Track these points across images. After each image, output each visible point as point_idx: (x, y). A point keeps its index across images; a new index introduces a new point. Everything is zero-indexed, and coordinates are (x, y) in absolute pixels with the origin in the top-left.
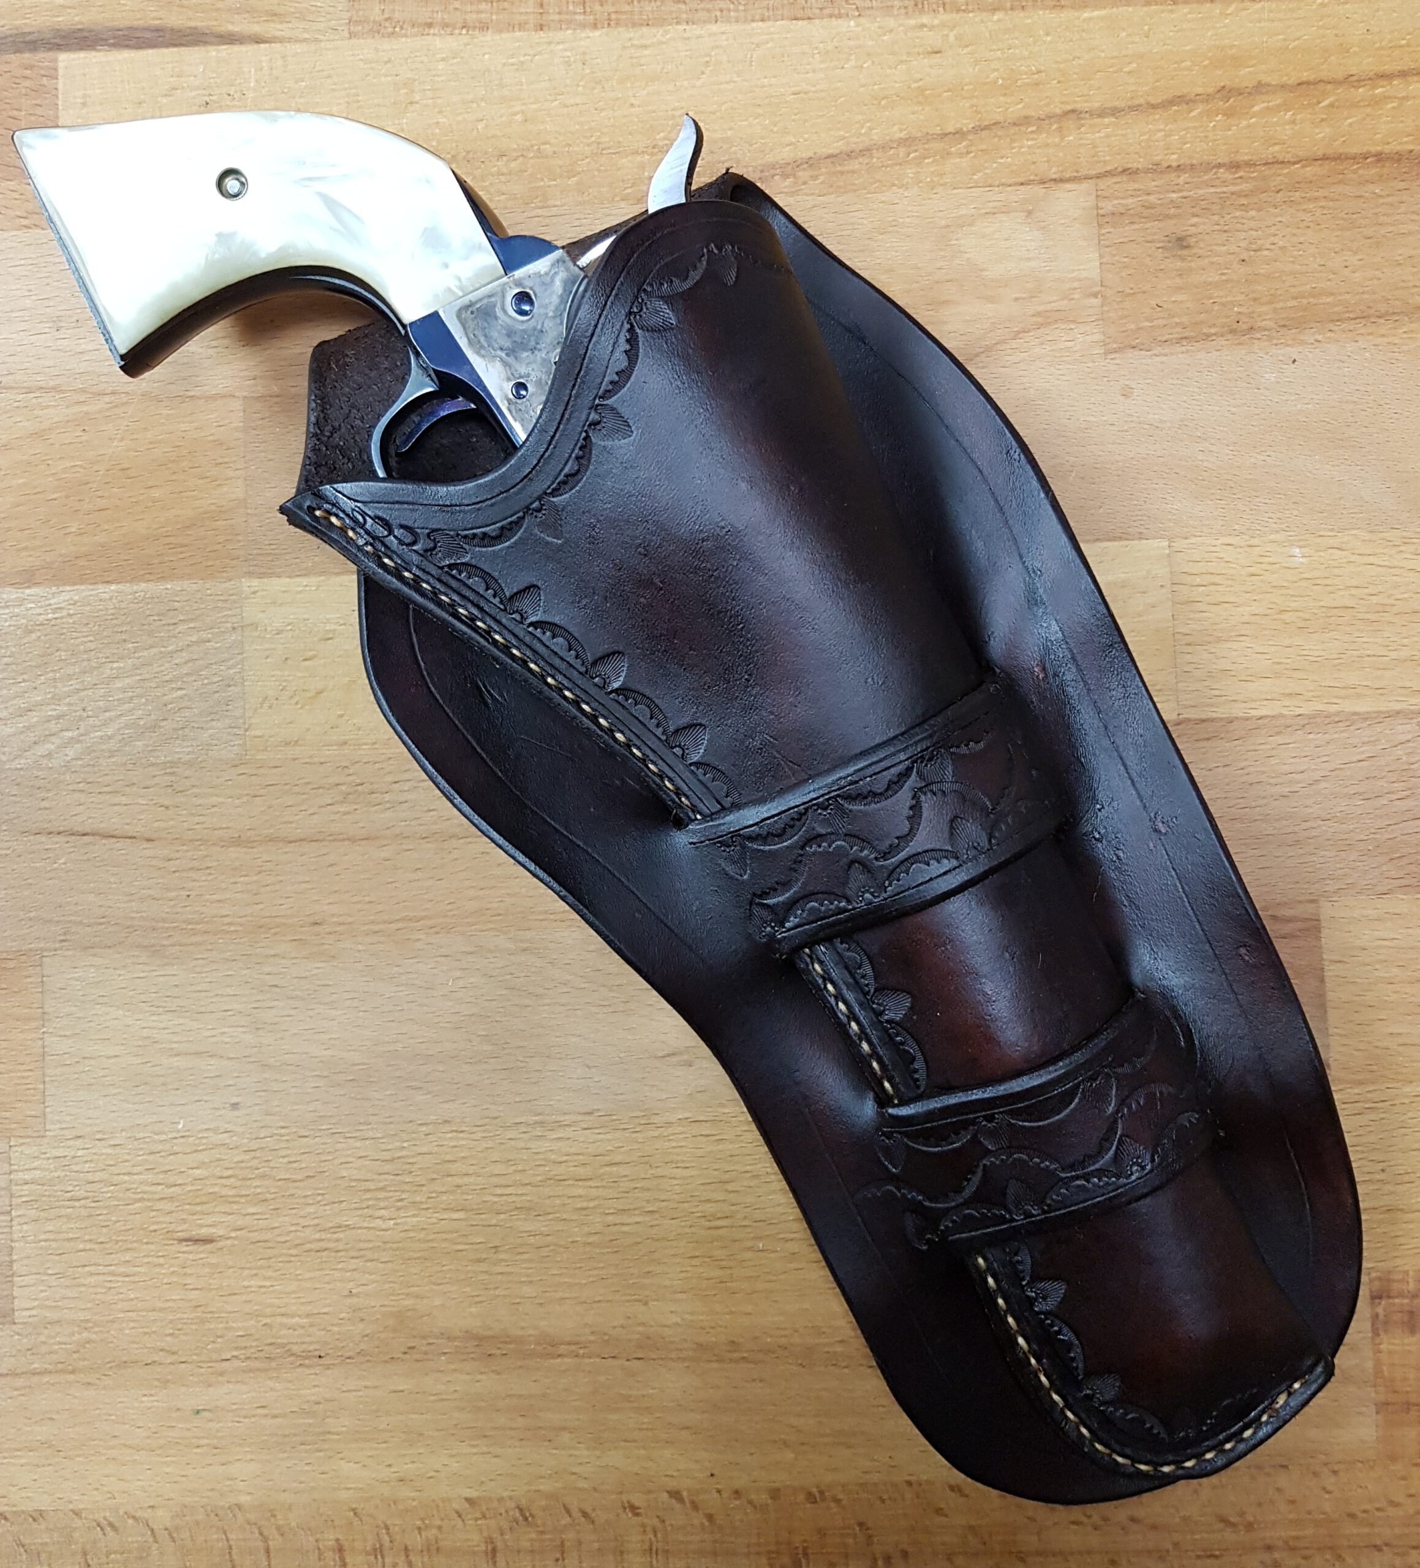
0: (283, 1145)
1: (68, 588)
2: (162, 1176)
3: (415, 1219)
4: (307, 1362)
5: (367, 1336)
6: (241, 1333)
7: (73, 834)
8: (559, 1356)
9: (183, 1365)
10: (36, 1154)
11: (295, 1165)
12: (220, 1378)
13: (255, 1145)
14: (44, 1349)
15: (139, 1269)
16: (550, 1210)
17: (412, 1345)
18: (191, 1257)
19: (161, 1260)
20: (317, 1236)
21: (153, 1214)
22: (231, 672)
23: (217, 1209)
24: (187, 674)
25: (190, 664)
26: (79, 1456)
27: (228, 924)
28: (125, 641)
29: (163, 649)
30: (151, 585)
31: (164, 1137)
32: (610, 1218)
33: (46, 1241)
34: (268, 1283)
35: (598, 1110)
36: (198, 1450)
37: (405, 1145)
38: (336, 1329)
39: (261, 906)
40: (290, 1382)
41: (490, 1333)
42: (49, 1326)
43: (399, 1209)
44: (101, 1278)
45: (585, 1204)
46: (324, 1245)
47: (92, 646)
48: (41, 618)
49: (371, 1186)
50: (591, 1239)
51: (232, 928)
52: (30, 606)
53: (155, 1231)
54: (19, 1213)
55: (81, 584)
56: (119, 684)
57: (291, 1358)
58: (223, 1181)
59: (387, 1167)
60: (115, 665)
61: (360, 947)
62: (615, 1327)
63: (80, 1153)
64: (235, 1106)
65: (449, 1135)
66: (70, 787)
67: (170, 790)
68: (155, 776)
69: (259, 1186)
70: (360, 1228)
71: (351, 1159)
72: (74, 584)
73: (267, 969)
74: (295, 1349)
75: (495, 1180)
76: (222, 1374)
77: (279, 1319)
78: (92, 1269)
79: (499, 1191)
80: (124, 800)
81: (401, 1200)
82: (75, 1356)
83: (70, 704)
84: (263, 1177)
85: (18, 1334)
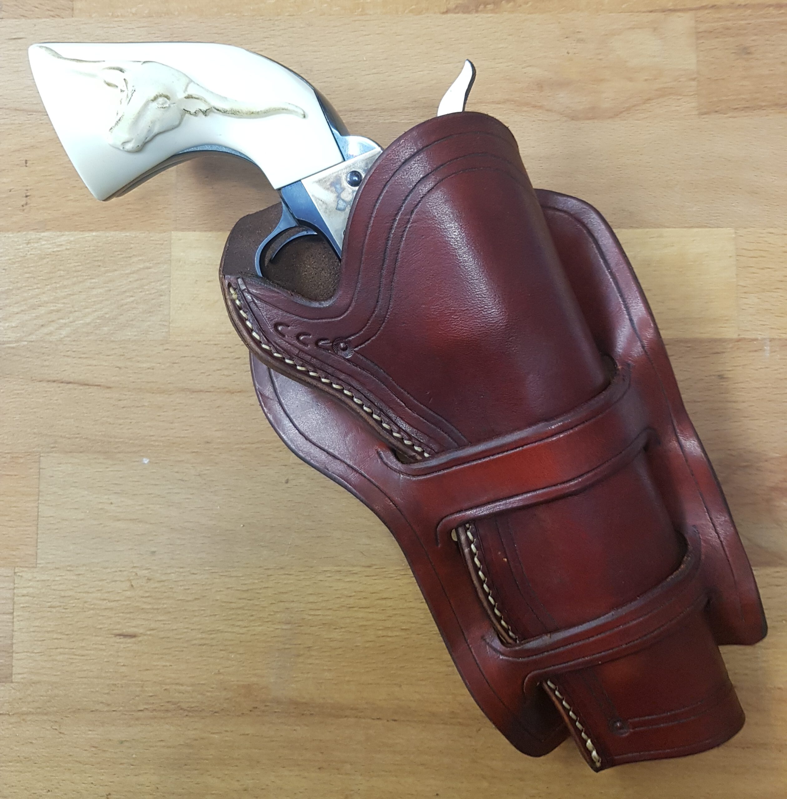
0: (181, 578)
1: (67, 233)
2: (106, 595)
3: (260, 628)
4: (191, 714)
5: (228, 699)
6: (151, 694)
7: (62, 382)
8: (346, 717)
9: (114, 713)
10: (30, 578)
11: (188, 591)
12: (137, 722)
13: (163, 578)
14: (30, 699)
15: (89, 652)
16: (342, 626)
17: (255, 706)
18: (122, 646)
19: (104, 647)
20: (200, 636)
21: (100, 618)
22: (163, 287)
23: (139, 617)
24: (137, 288)
25: (138, 282)
26: (48, 767)
27: (154, 441)
28: (99, 266)
29: (123, 272)
30: (117, 232)
31: (109, 570)
32: (380, 632)
33: (33, 632)
34: (168, 664)
35: (375, 565)
36: (121, 766)
37: (256, 581)
38: (209, 694)
39: (174, 431)
40: (180, 726)
41: (304, 701)
42: (33, 685)
43: (251, 621)
44: (67, 656)
45: (365, 623)
46: (203, 642)
47: (80, 268)
48: (50, 250)
49: (233, 605)
50: (367, 645)
51: (157, 444)
52: (43, 243)
53: (101, 628)
54: (19, 614)
55: (75, 231)
56: (95, 292)
57: (181, 711)
58: (144, 599)
59: (245, 595)
60: (93, 281)
61: (234, 458)
62: (380, 700)
63: (57, 579)
64: (154, 553)
65: (284, 577)
66: (62, 354)
67: (122, 357)
68: (113, 349)
69: (166, 603)
70: (226, 632)
71: (222, 589)
72: (70, 231)
73: (176, 470)
74: (184, 706)
75: (310, 606)
76: (137, 719)
77: (174, 687)
78: (62, 650)
79: (313, 613)
80: (94, 362)
81: (252, 616)
82: (48, 704)
83: (64, 303)
84: (168, 598)
85: (14, 689)
